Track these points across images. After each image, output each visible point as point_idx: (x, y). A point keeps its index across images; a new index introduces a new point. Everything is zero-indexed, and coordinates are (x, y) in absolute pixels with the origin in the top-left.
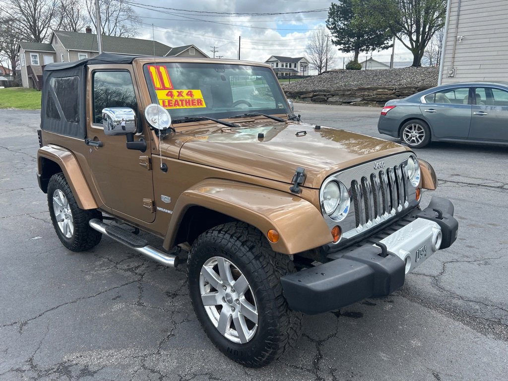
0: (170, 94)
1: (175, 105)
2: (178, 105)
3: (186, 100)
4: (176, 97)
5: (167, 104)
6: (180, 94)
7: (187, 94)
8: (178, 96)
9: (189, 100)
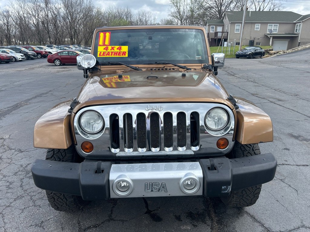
0: (107, 49)
1: (106, 55)
2: (109, 55)
3: (115, 52)
4: (109, 50)
5: (102, 54)
6: (113, 48)
7: (118, 49)
8: (111, 49)
9: (117, 52)
